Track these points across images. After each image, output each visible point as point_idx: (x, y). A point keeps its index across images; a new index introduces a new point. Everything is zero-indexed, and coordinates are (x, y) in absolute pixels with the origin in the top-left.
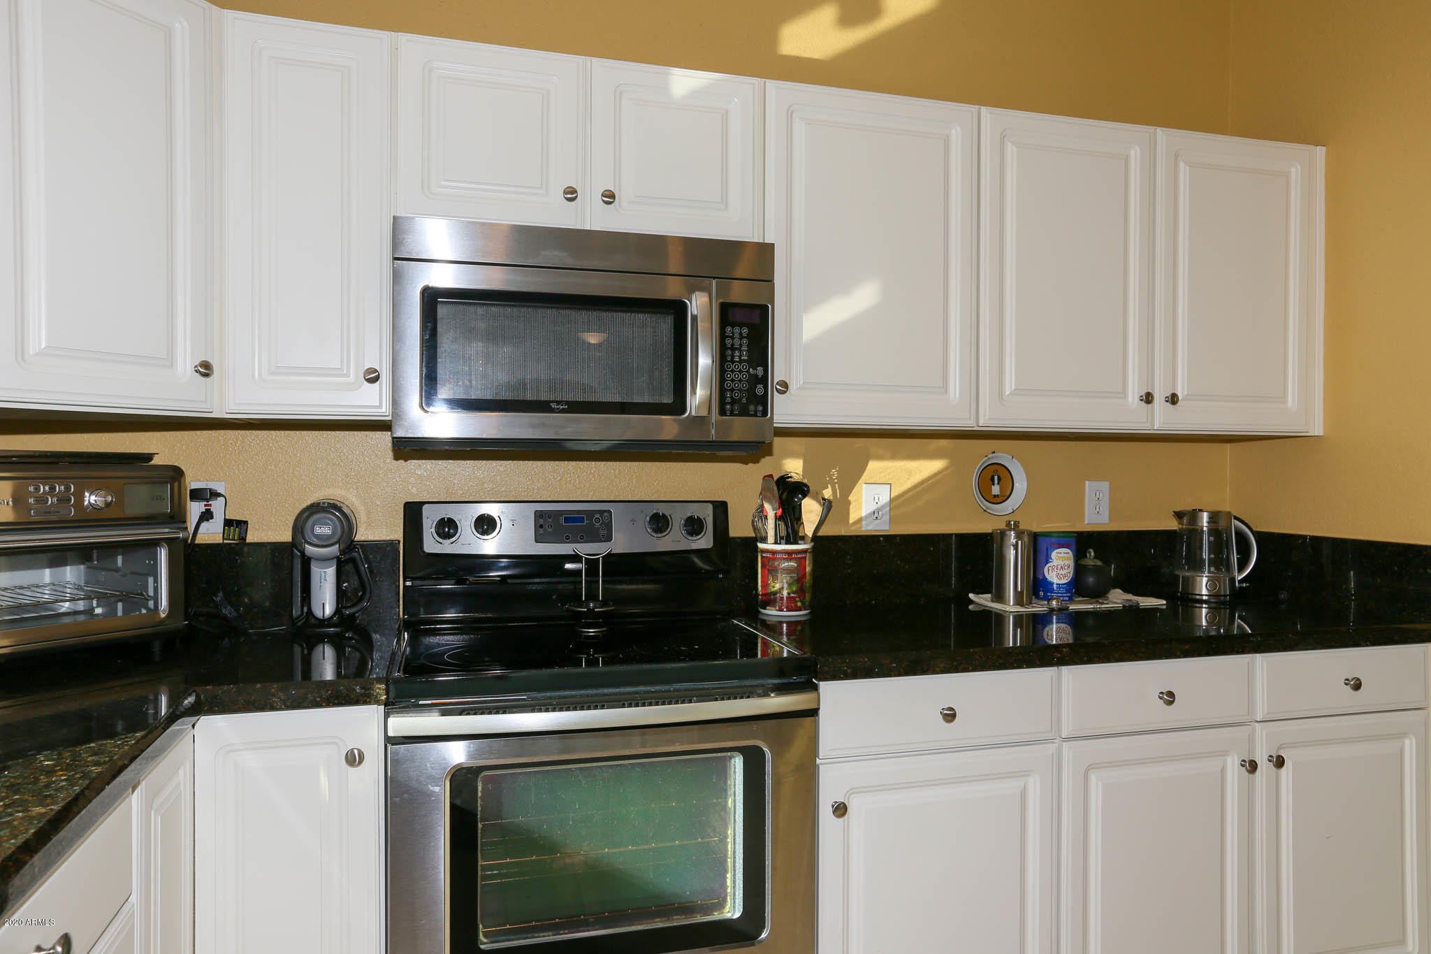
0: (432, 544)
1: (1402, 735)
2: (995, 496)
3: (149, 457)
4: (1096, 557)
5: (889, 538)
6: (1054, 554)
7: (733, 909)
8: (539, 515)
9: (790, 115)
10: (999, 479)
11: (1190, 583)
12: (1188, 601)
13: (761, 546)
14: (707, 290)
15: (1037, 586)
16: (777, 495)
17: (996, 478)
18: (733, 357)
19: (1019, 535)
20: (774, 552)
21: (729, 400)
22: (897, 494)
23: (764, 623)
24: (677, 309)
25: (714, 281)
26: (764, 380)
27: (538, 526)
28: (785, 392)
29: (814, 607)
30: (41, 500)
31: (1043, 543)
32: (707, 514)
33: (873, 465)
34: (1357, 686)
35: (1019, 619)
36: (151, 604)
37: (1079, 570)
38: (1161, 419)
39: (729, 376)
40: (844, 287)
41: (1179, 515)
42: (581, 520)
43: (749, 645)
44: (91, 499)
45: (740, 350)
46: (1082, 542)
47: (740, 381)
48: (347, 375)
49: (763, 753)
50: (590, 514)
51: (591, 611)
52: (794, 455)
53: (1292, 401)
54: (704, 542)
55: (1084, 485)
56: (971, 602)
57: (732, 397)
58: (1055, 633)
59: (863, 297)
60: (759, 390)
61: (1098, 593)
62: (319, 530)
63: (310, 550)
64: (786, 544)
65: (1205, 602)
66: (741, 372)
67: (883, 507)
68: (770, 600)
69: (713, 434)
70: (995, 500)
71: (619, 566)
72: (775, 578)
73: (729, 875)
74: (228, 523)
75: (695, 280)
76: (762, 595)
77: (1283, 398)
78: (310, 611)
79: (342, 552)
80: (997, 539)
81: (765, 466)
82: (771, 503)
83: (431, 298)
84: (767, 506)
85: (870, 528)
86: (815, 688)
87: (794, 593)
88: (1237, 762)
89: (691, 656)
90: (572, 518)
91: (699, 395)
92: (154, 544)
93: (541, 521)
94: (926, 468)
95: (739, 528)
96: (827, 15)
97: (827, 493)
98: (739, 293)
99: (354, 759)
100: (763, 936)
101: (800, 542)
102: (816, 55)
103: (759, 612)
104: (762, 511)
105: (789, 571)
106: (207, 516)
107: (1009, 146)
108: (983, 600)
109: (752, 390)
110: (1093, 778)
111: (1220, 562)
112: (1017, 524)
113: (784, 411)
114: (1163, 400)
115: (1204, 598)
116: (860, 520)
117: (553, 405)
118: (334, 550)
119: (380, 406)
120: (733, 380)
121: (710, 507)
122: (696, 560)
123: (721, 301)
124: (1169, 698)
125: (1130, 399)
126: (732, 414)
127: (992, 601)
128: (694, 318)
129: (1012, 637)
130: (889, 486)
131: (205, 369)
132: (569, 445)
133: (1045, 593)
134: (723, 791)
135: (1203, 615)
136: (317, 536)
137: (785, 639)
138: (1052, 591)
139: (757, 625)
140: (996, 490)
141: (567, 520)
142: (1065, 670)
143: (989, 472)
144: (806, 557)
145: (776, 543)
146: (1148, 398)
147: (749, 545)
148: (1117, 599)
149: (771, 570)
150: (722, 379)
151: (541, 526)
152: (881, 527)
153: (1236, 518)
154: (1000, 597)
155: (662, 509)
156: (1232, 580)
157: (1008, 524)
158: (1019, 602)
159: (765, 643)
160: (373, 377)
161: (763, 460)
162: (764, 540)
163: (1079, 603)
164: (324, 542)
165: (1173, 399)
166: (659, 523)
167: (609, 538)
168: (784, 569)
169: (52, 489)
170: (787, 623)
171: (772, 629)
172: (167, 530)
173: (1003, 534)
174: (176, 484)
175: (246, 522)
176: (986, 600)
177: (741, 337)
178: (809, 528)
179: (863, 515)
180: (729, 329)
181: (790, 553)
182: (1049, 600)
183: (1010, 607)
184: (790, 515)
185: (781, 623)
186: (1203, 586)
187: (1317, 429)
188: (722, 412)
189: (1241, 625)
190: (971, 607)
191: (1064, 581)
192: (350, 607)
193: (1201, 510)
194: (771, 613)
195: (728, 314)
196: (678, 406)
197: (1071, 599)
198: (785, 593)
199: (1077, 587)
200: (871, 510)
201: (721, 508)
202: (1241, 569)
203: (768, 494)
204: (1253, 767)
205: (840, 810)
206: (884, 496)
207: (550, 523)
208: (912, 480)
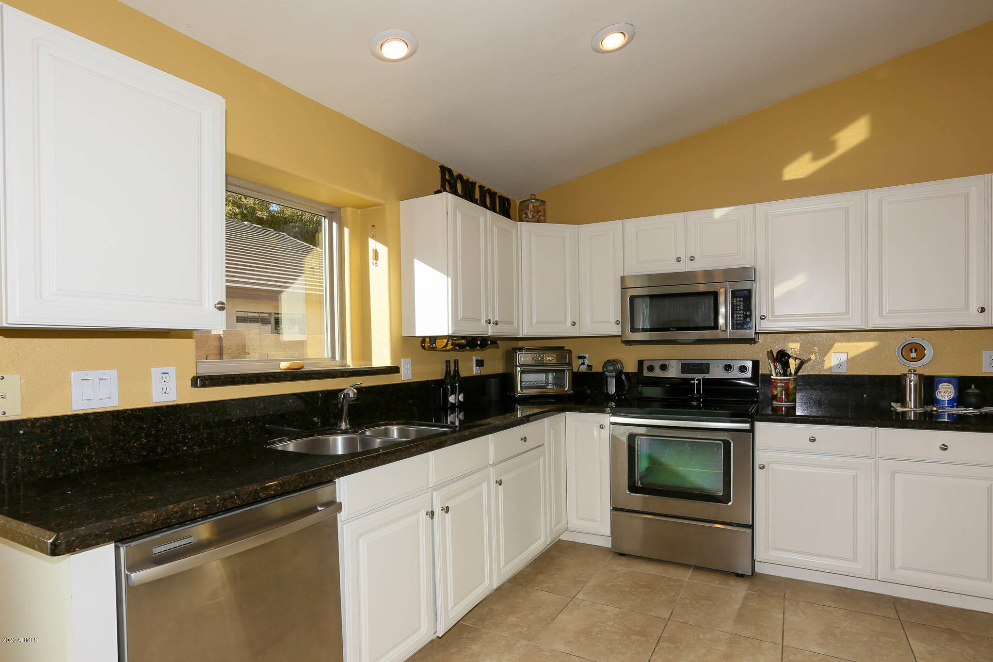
0: (646, 373)
2: (913, 358)
3: (563, 347)
4: (976, 389)
5: (847, 377)
6: (940, 386)
8: (681, 364)
9: (766, 216)
10: (916, 350)
13: (772, 377)
14: (725, 287)
17: (914, 350)
18: (737, 309)
19: (915, 376)
20: (776, 380)
21: (735, 323)
22: (851, 356)
24: (715, 295)
25: (728, 283)
26: (750, 316)
28: (764, 319)
30: (538, 358)
31: (936, 381)
32: (749, 364)
33: (836, 345)
35: (917, 413)
37: (960, 393)
39: (735, 316)
42: (699, 366)
44: (548, 358)
45: (740, 306)
46: (963, 383)
47: (740, 317)
48: (609, 322)
49: (731, 443)
50: (701, 364)
52: (795, 341)
54: (748, 375)
55: (982, 353)
56: (892, 406)
59: (799, 280)
60: (748, 320)
61: (978, 406)
62: (610, 368)
63: (608, 374)
64: (782, 376)
66: (740, 314)
67: (844, 362)
68: (774, 398)
69: (729, 336)
70: (914, 360)
71: (710, 382)
72: (777, 389)
74: (588, 366)
75: (722, 284)
78: (608, 392)
79: (617, 375)
80: (903, 378)
83: (632, 298)
85: (836, 372)
87: (783, 395)
90: (695, 365)
91: (721, 323)
92: (563, 371)
93: (683, 366)
94: (870, 345)
95: (763, 370)
97: (812, 357)
98: (739, 286)
99: (602, 428)
100: (730, 504)
101: (789, 375)
105: (782, 387)
106: (583, 364)
107: (883, 204)
108: (896, 406)
109: (744, 320)
110: (898, 477)
112: (918, 372)
113: (764, 326)
116: (830, 368)
117: (671, 329)
118: (614, 374)
119: (619, 331)
120: (737, 317)
121: (751, 362)
122: (743, 382)
123: (732, 289)
126: (737, 329)
127: (900, 406)
130: (846, 354)
131: (574, 323)
133: (935, 403)
136: (610, 370)
138: (941, 403)
140: (912, 355)
141: (692, 366)
143: (909, 347)
144: (790, 382)
145: (778, 376)
146: (981, 310)
147: (768, 377)
151: (683, 368)
152: (843, 371)
154: (904, 403)
155: (731, 363)
157: (910, 371)
158: (917, 407)
160: (618, 323)
163: (957, 409)
164: (612, 371)
166: (728, 368)
167: (708, 373)
169: (540, 356)
170: (785, 407)
172: (569, 367)
173: (907, 376)
174: (570, 355)
175: (592, 366)
177: (740, 301)
178: (792, 371)
179: (832, 366)
180: (735, 299)
181: (781, 380)
183: (911, 409)
184: (783, 365)
188: (733, 328)
191: (949, 399)
195: (734, 294)
196: (715, 327)
198: (779, 395)
200: (836, 364)
201: (756, 362)
205: (762, 467)
206: (844, 357)
207: (686, 367)
208: (860, 350)
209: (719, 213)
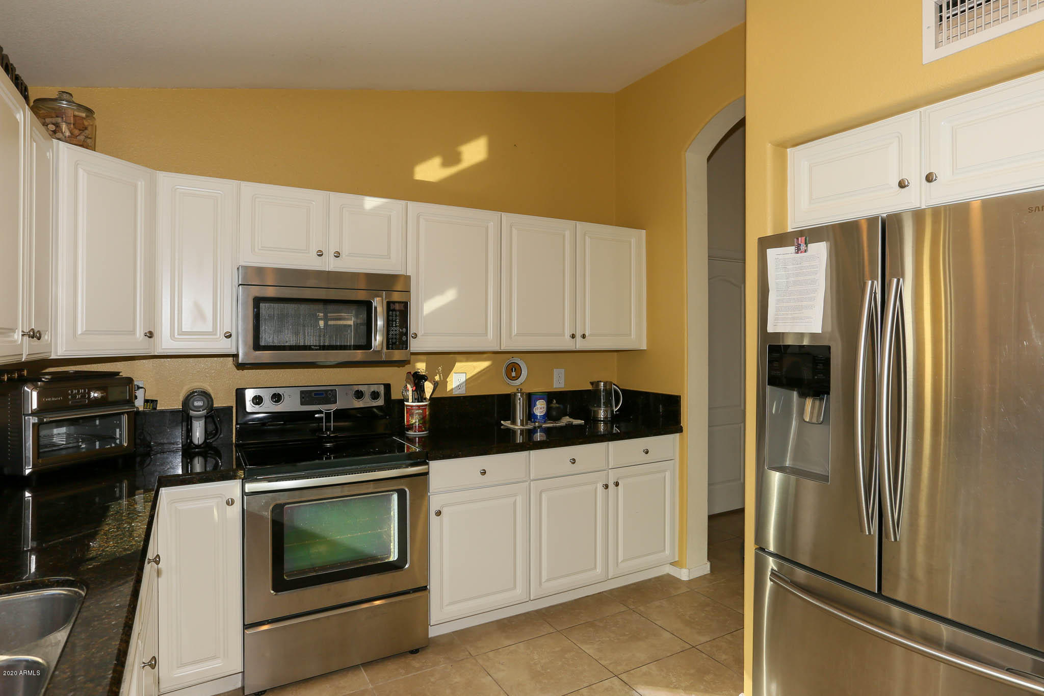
0: (250, 407)
1: (665, 471)
2: (513, 377)
3: (117, 373)
4: (556, 403)
5: (465, 398)
6: (537, 403)
7: (394, 556)
8: (302, 392)
9: (418, 218)
10: (515, 369)
11: (596, 413)
12: (596, 421)
13: (406, 403)
14: (381, 296)
15: (530, 416)
16: (413, 381)
17: (514, 369)
18: (392, 324)
19: (522, 394)
20: (412, 406)
21: (391, 343)
22: (469, 377)
23: (408, 438)
24: (368, 305)
25: (384, 292)
26: (406, 334)
27: (302, 398)
28: (416, 338)
29: (429, 429)
30: (74, 396)
31: (533, 398)
32: (381, 390)
33: (458, 365)
34: (647, 452)
35: (522, 431)
36: (118, 441)
37: (549, 409)
38: (580, 345)
39: (391, 333)
40: (441, 291)
41: (592, 383)
42: (322, 394)
43: (401, 448)
44: (94, 394)
45: (395, 321)
46: (550, 397)
47: (396, 335)
48: (215, 334)
49: (406, 491)
50: (326, 391)
51: (329, 436)
52: (422, 361)
53: (633, 336)
54: (380, 402)
55: (554, 371)
56: (502, 425)
57: (392, 342)
58: (539, 436)
59: (450, 296)
60: (404, 338)
61: (557, 419)
62: (196, 404)
63: (192, 413)
64: (418, 402)
65: (602, 421)
66: (396, 330)
67: (463, 382)
68: (411, 427)
69: (384, 358)
70: (514, 379)
71: (341, 414)
72: (412, 418)
73: (392, 544)
74: (146, 401)
75: (377, 292)
76: (407, 425)
77: (630, 335)
78: (191, 442)
79: (207, 413)
80: (512, 397)
81: (407, 368)
82: (410, 385)
83: (258, 300)
84: (409, 386)
85: (456, 393)
86: (427, 464)
87: (421, 424)
88: (601, 485)
89: (375, 453)
90: (318, 393)
91: (378, 340)
92: (123, 413)
93: (303, 396)
94: (483, 365)
95: (395, 395)
96: (436, 161)
97: (437, 378)
98: (396, 297)
99: (230, 503)
100: (407, 566)
101: (424, 401)
102: (431, 180)
103: (405, 433)
104: (407, 388)
105: (419, 414)
107: (514, 229)
108: (507, 424)
109: (401, 339)
110: (544, 496)
111: (608, 404)
112: (521, 390)
113: (415, 345)
114: (580, 336)
115: (602, 419)
116: (452, 389)
117: (313, 347)
118: (204, 412)
119: (231, 348)
120: (392, 335)
121: (383, 386)
122: (375, 410)
123: (388, 300)
124: (573, 461)
125: (566, 337)
126: (392, 349)
127: (511, 424)
128: (376, 308)
129: (519, 439)
130: (465, 374)
131: (150, 335)
132: (318, 363)
133: (534, 419)
134: (389, 510)
135: (602, 427)
136: (195, 406)
137: (417, 445)
138: (537, 419)
139: (404, 439)
140: (514, 374)
141: (315, 395)
142: (532, 452)
143: (511, 367)
144: (426, 408)
145: (413, 402)
146: (573, 336)
147: (401, 402)
148: (566, 420)
149: (411, 414)
150: (388, 334)
151: (303, 398)
152: (462, 392)
153: (614, 384)
154: (514, 422)
155: (361, 388)
156: (612, 411)
157: (518, 389)
158: (522, 424)
159: (408, 447)
160: (228, 336)
161: (406, 366)
162: (407, 401)
163: (549, 423)
164: (199, 409)
165: (584, 336)
166: (359, 395)
167: (335, 402)
168: (417, 413)
169: (79, 391)
170: (418, 437)
171: (411, 441)
172: (127, 407)
173: (515, 394)
174: (131, 385)
175: (157, 401)
176: (508, 424)
177: (396, 316)
178: (428, 395)
179: (454, 387)
180: (391, 313)
181: (419, 406)
182: (535, 422)
183: (518, 427)
184: (419, 389)
185: (416, 437)
186: (602, 414)
187: (644, 347)
188: (388, 348)
189: (615, 430)
190: (502, 427)
191: (542, 414)
192: (211, 438)
193: (601, 382)
194: (411, 433)
195: (390, 306)
196: (368, 346)
197: (545, 422)
198: (417, 424)
199: (548, 416)
200: (457, 385)
201: (388, 387)
202: (616, 407)
203: (409, 381)
204: (606, 486)
205: (439, 513)
206: (463, 378)
207: (307, 396)
208: (475, 371)
209: (371, 203)
